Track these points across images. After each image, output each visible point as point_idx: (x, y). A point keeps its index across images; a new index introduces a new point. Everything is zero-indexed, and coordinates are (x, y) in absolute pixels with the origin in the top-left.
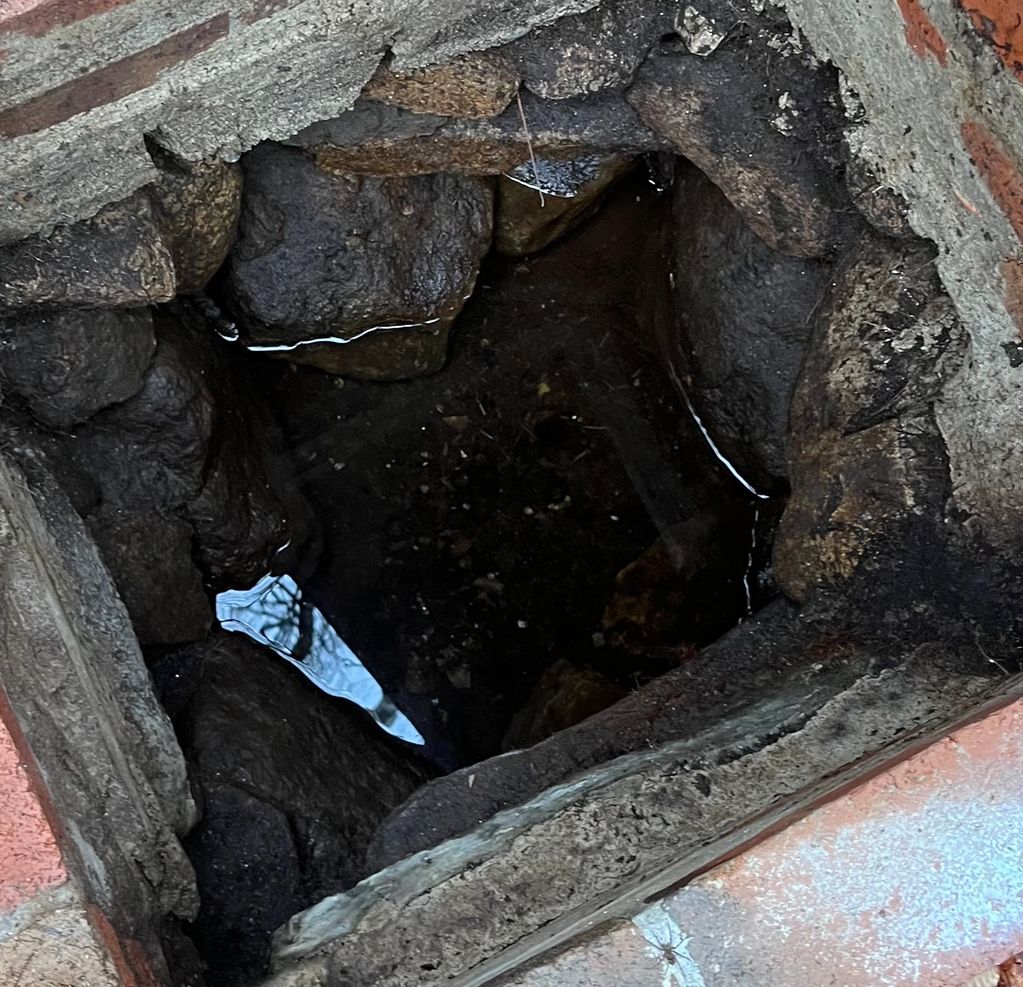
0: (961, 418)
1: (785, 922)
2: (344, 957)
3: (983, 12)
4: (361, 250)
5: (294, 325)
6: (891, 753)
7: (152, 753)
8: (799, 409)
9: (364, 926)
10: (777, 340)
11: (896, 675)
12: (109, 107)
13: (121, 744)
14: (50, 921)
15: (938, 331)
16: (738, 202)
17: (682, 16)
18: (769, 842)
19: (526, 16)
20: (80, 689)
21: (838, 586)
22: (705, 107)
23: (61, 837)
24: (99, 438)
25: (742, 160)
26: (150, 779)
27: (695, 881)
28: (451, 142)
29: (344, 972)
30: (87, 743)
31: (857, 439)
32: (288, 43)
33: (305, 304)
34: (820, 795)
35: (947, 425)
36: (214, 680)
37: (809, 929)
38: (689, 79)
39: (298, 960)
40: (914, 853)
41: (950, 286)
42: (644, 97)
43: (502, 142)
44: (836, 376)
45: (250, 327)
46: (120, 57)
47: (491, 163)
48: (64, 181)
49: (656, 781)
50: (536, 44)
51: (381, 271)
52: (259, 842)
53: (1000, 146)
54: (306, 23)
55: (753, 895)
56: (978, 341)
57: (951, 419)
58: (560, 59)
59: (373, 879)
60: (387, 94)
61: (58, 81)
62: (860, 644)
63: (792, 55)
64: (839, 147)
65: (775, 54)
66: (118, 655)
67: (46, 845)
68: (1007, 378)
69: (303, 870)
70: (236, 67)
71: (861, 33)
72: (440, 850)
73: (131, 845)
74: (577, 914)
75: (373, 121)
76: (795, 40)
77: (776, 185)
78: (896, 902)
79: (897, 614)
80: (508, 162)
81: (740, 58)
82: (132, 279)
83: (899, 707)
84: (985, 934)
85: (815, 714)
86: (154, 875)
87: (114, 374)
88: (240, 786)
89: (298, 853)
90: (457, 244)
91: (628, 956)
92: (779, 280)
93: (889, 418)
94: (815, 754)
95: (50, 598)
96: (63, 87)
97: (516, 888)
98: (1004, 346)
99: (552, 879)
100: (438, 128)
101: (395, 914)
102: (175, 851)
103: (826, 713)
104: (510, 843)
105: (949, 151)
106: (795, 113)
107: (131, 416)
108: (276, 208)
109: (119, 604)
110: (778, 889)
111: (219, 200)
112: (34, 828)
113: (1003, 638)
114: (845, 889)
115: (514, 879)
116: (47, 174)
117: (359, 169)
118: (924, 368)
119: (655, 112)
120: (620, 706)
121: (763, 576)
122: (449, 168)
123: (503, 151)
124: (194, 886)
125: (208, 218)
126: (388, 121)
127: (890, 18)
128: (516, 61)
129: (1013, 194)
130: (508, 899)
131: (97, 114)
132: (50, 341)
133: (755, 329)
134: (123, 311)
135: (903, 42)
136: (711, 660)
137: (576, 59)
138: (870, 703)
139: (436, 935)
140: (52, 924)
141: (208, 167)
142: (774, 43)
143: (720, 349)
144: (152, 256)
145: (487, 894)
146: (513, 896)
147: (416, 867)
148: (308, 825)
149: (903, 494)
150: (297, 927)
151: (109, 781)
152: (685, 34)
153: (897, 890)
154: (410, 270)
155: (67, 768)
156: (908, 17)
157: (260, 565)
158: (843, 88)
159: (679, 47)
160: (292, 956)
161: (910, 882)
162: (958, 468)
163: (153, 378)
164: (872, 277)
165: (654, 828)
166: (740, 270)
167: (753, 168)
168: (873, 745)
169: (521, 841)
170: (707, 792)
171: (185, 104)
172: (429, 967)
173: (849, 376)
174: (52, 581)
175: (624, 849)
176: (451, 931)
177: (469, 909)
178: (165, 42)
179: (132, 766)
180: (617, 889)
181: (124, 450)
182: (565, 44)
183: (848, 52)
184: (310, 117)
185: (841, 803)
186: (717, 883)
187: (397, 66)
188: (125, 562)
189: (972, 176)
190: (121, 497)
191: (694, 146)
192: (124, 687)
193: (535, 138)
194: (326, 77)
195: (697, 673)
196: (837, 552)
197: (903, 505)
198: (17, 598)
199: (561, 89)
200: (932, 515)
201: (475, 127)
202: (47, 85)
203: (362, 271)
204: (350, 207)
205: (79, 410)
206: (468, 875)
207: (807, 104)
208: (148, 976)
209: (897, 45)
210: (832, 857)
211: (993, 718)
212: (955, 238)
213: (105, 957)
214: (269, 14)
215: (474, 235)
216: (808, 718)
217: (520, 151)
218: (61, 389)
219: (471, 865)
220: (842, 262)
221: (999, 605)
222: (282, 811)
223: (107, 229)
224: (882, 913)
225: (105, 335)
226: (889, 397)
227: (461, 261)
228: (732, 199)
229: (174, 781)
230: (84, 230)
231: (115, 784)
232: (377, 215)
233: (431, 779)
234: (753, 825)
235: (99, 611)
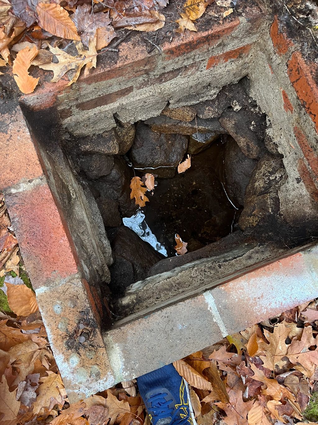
0: (283, 194)
1: (237, 298)
2: (140, 294)
3: (304, 100)
4: (159, 149)
5: (144, 164)
6: (263, 263)
7: (104, 248)
8: (248, 190)
9: (145, 288)
10: (245, 176)
11: (263, 247)
12: (105, 106)
13: (97, 245)
14: (73, 281)
15: (280, 176)
16: (240, 145)
17: (233, 102)
18: (235, 280)
19: (199, 98)
20: (88, 232)
21: (252, 227)
22: (235, 123)
23: (78, 263)
24: (101, 183)
25: (242, 136)
26: (103, 253)
27: (217, 287)
28: (180, 127)
29: (140, 297)
30: (88, 244)
31: (260, 197)
32: (146, 96)
33: (146, 160)
34: (246, 271)
35: (281, 195)
36: (120, 235)
37: (242, 300)
38: (233, 117)
39: (130, 294)
40: (267, 286)
41: (285, 165)
42: (222, 120)
43: (191, 128)
44: (257, 184)
45: (135, 164)
46: (108, 93)
47: (188, 132)
48: (95, 123)
49: (210, 264)
50: (201, 106)
51: (163, 154)
52: (126, 268)
53: (302, 132)
54: (151, 92)
55: (230, 291)
56: (290, 177)
57: (281, 194)
58: (206, 109)
59: (148, 278)
60: (167, 114)
61: (94, 98)
62: (256, 240)
63: (256, 113)
64: (264, 133)
65: (252, 112)
66: (99, 227)
67: (74, 264)
68: (296, 186)
69: (134, 275)
70: (134, 100)
71: (273, 106)
72: (163, 274)
73: (96, 266)
74: (190, 291)
75: (164, 120)
76: (257, 109)
77: (249, 142)
78: (262, 296)
79: (265, 234)
80: (192, 132)
81: (244, 113)
82: (109, 148)
83: (263, 254)
84: (281, 305)
85: (245, 254)
86: (101, 273)
87: (104, 169)
88: (123, 257)
89: (134, 272)
90: (179, 150)
91: (201, 302)
92: (246, 164)
93: (268, 193)
94: (244, 262)
95: (84, 213)
96: (95, 99)
97: (178, 284)
98: (296, 179)
99: (185, 282)
100: (178, 123)
101: (152, 286)
102: (106, 269)
103: (247, 254)
104: (177, 274)
105: (290, 134)
106: (255, 126)
107: (108, 179)
108: (142, 138)
109: (101, 217)
110: (236, 291)
111: (130, 134)
112: (71, 260)
113: (288, 242)
114: (251, 292)
115: (177, 282)
116: (91, 121)
117: (160, 131)
118: (276, 183)
119: (224, 124)
120: (203, 248)
121: (235, 225)
122: (180, 132)
123: (191, 130)
124: (110, 276)
125: (127, 138)
126: (167, 121)
127: (281, 102)
128: (196, 109)
129: (304, 144)
130: (176, 286)
131: (103, 107)
132: (91, 160)
133: (240, 173)
134: (108, 155)
135: (283, 108)
136: (223, 241)
137: (209, 110)
138: (257, 252)
139: (160, 292)
140: (73, 282)
141: (128, 126)
142: (252, 110)
143: (232, 177)
144: (114, 144)
145: (171, 284)
146: (177, 285)
147: (157, 277)
148: (137, 266)
149: (269, 209)
150: (131, 287)
151: (92, 252)
152: (233, 106)
153: (263, 294)
154: (169, 155)
155: (83, 249)
156: (285, 101)
157: (132, 213)
158: (267, 118)
159: (231, 110)
160: (129, 293)
161: (266, 292)
162: (282, 205)
163: (113, 171)
164: (267, 163)
165: (208, 274)
166: (238, 161)
167: (244, 138)
168: (257, 261)
169: (180, 274)
170: (220, 268)
171: (122, 108)
172: (158, 298)
173: (259, 184)
174: (86, 210)
175: (201, 278)
176: (163, 291)
177: (167, 287)
178: (118, 91)
179: (99, 250)
180: (199, 286)
181: (106, 186)
182: (207, 107)
183: (270, 111)
184: (150, 116)
185: (252, 273)
186: (222, 288)
187: (170, 107)
188: (104, 209)
189: (295, 140)
190: (104, 196)
191: (232, 132)
192: (100, 234)
193: (198, 127)
194: (154, 106)
195: (220, 243)
196: (253, 220)
197: (269, 211)
198: (76, 211)
199: (205, 116)
200: (275, 214)
201: (186, 124)
202: (91, 98)
203: (159, 154)
204: (158, 139)
205: (96, 176)
206: (168, 280)
207: (258, 124)
208: (96, 295)
209: (281, 109)
210: (249, 285)
211: (289, 258)
212: (288, 154)
213: (85, 290)
214: (143, 88)
215: (183, 149)
216: (244, 254)
217: (194, 130)
218: (93, 171)
219: (169, 278)
220: (260, 160)
221: (287, 234)
222: (131, 263)
223: (105, 136)
224: (259, 298)
225: (103, 160)
226: (268, 189)
227: (180, 154)
228: (239, 144)
229: (109, 254)
230: (100, 136)
231: (94, 253)
232: (163, 142)
233: (163, 259)
234: (231, 276)
235: (96, 217)
